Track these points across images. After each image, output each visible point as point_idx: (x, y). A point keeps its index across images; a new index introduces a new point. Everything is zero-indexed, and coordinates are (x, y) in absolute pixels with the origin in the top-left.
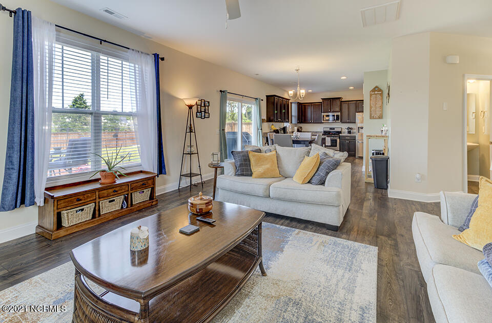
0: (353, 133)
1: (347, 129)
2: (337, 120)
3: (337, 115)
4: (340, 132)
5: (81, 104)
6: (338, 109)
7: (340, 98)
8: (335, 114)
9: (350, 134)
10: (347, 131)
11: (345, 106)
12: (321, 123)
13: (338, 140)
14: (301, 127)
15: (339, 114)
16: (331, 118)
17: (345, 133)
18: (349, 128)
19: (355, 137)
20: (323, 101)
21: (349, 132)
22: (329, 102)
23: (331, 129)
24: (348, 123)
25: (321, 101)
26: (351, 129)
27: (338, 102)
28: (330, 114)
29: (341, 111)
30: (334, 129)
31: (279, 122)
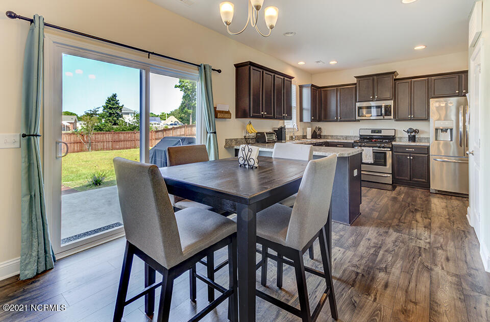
0: (421, 140)
1: (408, 132)
2: (386, 115)
3: (386, 107)
4: (392, 138)
5: (113, 105)
6: (388, 95)
7: (393, 73)
8: (383, 104)
9: (414, 141)
10: (407, 135)
11: (403, 90)
12: (356, 121)
13: (389, 154)
14: (320, 129)
15: (391, 103)
16: (374, 111)
17: (403, 140)
18: (410, 131)
19: (428, 148)
20: (359, 81)
21: (412, 139)
22: (371, 82)
23: (373, 131)
24: (411, 120)
25: (355, 81)
26: (416, 131)
27: (389, 82)
28: (373, 104)
29: (394, 97)
30: (380, 131)
31: (262, 117)
